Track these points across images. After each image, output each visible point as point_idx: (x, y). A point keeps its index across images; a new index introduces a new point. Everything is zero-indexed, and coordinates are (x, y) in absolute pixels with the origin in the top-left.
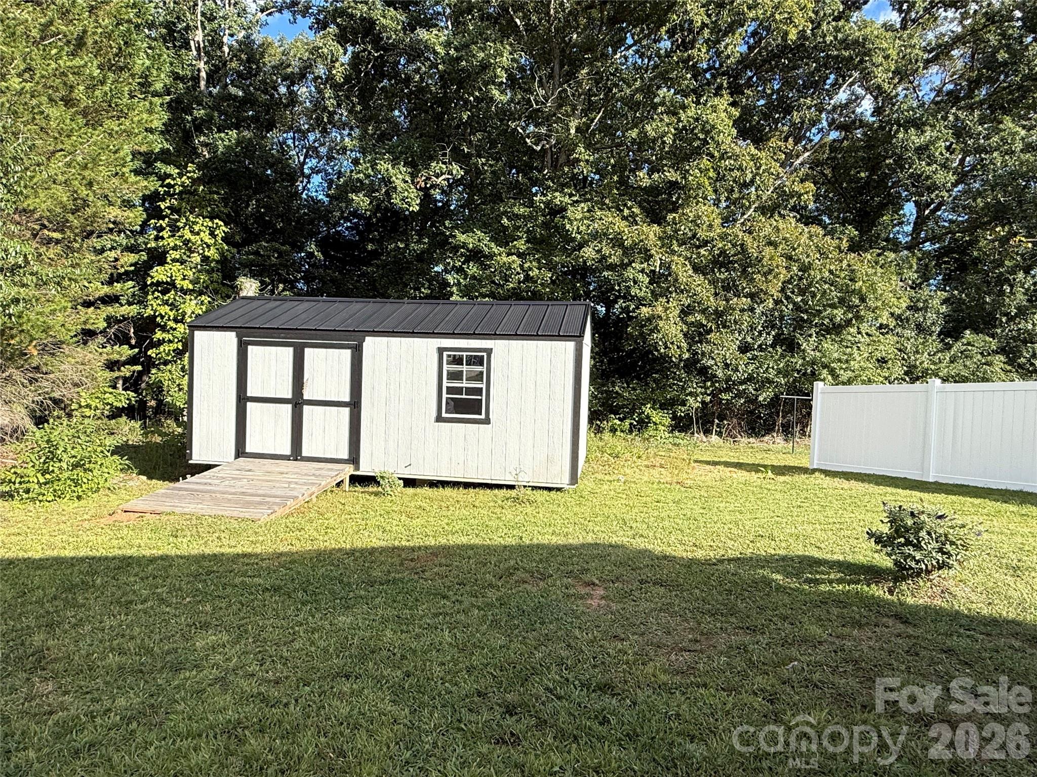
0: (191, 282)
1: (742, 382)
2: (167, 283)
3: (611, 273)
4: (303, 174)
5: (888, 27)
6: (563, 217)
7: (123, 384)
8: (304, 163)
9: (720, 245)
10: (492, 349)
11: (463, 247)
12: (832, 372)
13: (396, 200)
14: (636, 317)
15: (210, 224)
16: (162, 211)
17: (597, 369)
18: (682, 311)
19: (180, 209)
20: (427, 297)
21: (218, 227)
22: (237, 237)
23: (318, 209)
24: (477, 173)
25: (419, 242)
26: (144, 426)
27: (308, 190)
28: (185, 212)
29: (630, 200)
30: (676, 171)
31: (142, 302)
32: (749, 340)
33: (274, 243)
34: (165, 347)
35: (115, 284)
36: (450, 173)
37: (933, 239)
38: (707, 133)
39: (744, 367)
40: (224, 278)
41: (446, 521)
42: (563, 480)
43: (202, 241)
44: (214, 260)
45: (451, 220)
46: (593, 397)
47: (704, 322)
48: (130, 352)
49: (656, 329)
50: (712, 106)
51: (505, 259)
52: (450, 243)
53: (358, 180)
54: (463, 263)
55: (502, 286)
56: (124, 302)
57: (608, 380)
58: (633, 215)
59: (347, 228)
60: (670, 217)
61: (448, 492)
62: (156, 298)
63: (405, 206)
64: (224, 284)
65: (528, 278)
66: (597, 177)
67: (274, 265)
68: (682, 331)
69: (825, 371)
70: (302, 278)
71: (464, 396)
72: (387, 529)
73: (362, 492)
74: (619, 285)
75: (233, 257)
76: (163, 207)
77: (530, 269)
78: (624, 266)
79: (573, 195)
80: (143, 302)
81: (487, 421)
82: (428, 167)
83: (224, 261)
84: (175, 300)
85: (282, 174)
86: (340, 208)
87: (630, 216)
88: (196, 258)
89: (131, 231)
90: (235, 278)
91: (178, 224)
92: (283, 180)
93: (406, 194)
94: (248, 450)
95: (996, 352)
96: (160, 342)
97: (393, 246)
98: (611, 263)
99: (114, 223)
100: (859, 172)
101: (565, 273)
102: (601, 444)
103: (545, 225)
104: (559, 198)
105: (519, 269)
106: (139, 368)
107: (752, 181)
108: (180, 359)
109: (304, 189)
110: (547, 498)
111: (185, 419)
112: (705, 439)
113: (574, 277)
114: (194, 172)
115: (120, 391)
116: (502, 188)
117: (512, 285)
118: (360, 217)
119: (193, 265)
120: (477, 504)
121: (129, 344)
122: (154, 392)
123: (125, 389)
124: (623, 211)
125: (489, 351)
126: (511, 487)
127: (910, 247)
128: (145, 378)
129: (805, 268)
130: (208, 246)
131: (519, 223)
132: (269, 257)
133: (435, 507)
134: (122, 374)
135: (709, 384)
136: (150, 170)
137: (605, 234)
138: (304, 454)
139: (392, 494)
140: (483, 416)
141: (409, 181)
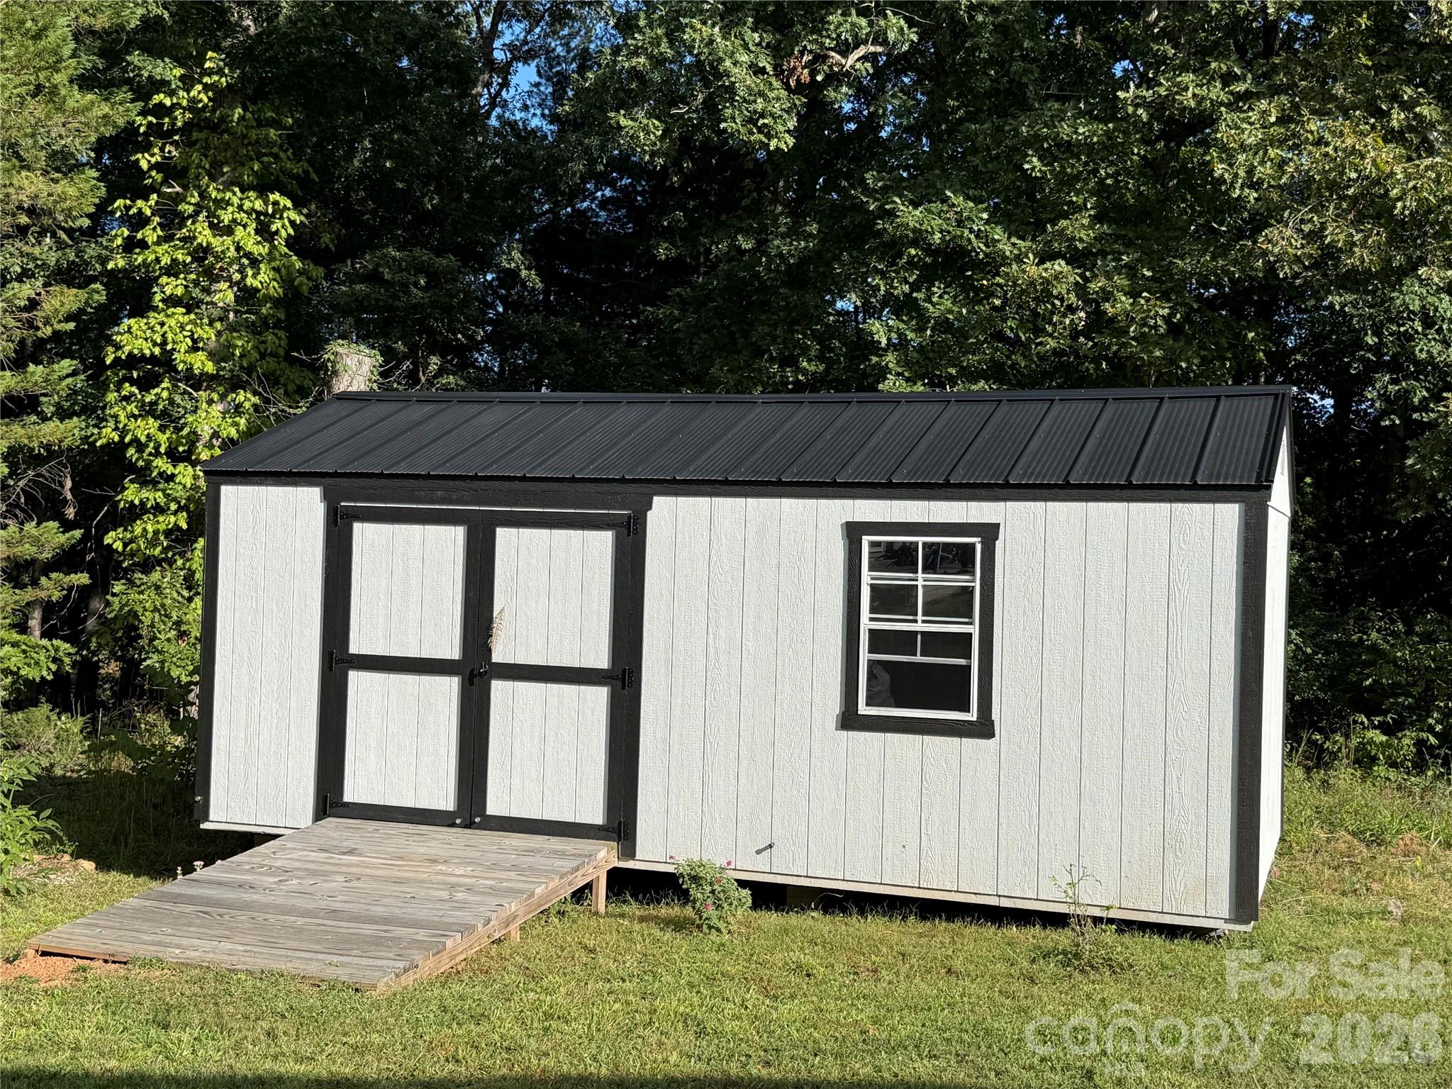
0: (212, 355)
2: (153, 359)
3: (1350, 297)
4: (491, 64)
6: (1205, 144)
7: (44, 620)
8: (494, 33)
10: (996, 527)
11: (914, 243)
13: (733, 122)
14: (1432, 425)
15: (258, 205)
16: (142, 174)
17: (1313, 581)
19: (186, 170)
20: (815, 384)
21: (279, 211)
22: (326, 239)
23: (530, 154)
24: (955, 35)
25: (794, 232)
26: (90, 732)
27: (505, 104)
28: (197, 177)
29: (1409, 82)
31: (91, 409)
33: (417, 251)
34: (147, 525)
35: (32, 367)
36: (879, 37)
40: (294, 344)
41: (870, 1011)
42: (1212, 906)
43: (238, 249)
44: (268, 298)
45: (882, 167)
46: (1296, 663)
48: (62, 538)
51: (1033, 270)
52: (879, 234)
53: (635, 73)
54: (915, 287)
55: (1026, 346)
56: (49, 410)
57: (1345, 611)
58: (1421, 127)
59: (604, 204)
61: (875, 926)
62: (126, 399)
63: (758, 137)
64: (293, 361)
65: (1098, 322)
66: (1307, 20)
67: (416, 308)
70: (488, 339)
71: (919, 658)
72: (710, 1026)
73: (642, 919)
74: (1377, 333)
75: (316, 288)
76: (144, 165)
77: (1107, 296)
78: (1394, 276)
79: (1237, 78)
80: (94, 410)
81: (984, 728)
82: (818, 26)
83: (292, 299)
84: (171, 402)
85: (436, 66)
86: (587, 150)
87: (1411, 129)
88: (225, 295)
89: (70, 232)
90: (318, 344)
91: (182, 207)
92: (440, 83)
93: (760, 105)
94: (348, 797)
96: (136, 512)
97: (723, 246)
98: (1354, 269)
99: (31, 212)
101: (1211, 303)
102: (1326, 800)
103: (1152, 169)
104: (1193, 90)
105: (1073, 298)
106: (83, 578)
108: (182, 554)
109: (493, 103)
110: (1166, 958)
111: (194, 711)
113: (1238, 313)
114: (220, 72)
115: (35, 636)
116: (1026, 71)
117: (1052, 343)
118: (638, 171)
119: (216, 313)
120: (958, 964)
121: (59, 516)
122: (116, 640)
123: (47, 634)
124: (1387, 114)
125: (989, 532)
126: (1057, 921)
128: (97, 605)
130: (255, 262)
131: (1075, 166)
132: (405, 287)
133: (839, 968)
134: (43, 594)
136: (116, 72)
137: (1333, 186)
138: (492, 809)
139: (722, 925)
140: (972, 716)
141: (769, 69)
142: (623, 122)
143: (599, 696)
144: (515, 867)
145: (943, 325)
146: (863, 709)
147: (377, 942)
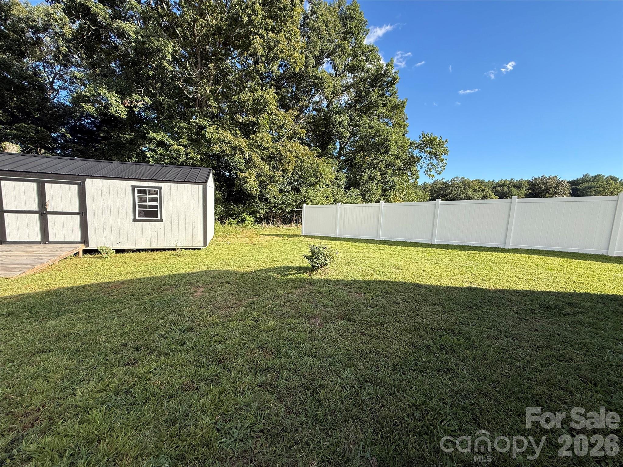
1: (280, 204)
3: (228, 158)
5: (331, 75)
6: (205, 131)
8: (53, 82)
9: (271, 150)
11: (154, 139)
12: (311, 200)
13: (112, 111)
14: (239, 177)
18: (257, 175)
24: (159, 104)
27: (58, 98)
29: (235, 127)
30: (253, 117)
32: (283, 188)
33: (33, 125)
36: (144, 101)
37: (344, 155)
38: (266, 103)
39: (281, 198)
42: (201, 245)
45: (147, 125)
47: (266, 180)
49: (246, 182)
50: (267, 92)
51: (177, 147)
52: (147, 137)
53: (86, 96)
54: (155, 147)
59: (88, 123)
60: (252, 136)
61: (143, 254)
63: (118, 114)
67: (33, 138)
68: (257, 183)
69: (309, 200)
71: (148, 209)
73: (91, 258)
74: (233, 164)
77: (190, 153)
78: (233, 155)
79: (209, 121)
81: (161, 220)
82: (131, 96)
85: (33, 85)
87: (235, 134)
93: (118, 108)
94: (8, 240)
95: (359, 195)
97: (116, 135)
98: (227, 153)
100: (322, 128)
103: (197, 134)
104: (202, 122)
105: (184, 153)
107: (283, 126)
109: (55, 97)
110: (193, 253)
112: (267, 226)
116: (173, 113)
120: (156, 258)
124: (232, 131)
125: (160, 188)
126: (174, 250)
127: (337, 158)
129: (302, 162)
131: (183, 131)
132: (29, 133)
135: (268, 205)
137: (224, 141)
138: (50, 240)
139: (108, 257)
140: (159, 218)
141: (120, 102)
142: (84, 106)
143: (77, 217)
144: (57, 251)
145: (161, 154)
146: (137, 218)
147: (15, 268)
